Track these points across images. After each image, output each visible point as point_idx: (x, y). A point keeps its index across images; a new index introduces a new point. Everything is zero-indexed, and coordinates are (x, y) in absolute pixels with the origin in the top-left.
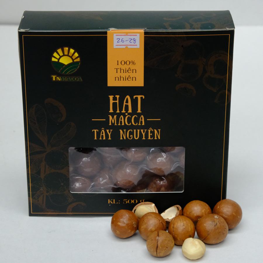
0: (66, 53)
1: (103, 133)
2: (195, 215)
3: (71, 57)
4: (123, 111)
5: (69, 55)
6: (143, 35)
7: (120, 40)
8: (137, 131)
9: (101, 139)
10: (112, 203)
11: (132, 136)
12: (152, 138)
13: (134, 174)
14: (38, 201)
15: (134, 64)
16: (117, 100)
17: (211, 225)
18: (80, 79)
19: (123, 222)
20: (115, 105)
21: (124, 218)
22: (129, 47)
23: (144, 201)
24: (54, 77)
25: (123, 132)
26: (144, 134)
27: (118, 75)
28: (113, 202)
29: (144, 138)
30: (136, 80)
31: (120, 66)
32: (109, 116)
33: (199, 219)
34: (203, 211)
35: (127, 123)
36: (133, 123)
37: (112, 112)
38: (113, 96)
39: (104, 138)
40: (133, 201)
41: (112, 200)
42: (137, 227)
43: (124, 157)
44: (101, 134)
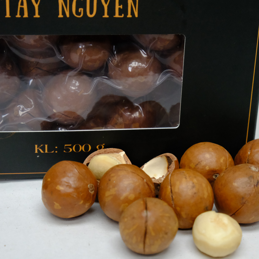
1: (22, 4)
2: (207, 168)
9: (18, 16)
10: (42, 152)
11: (82, 9)
12: (123, 16)
13: (85, 94)
17: (248, 185)
19: (66, 184)
21: (69, 177)
23: (103, 147)
25: (65, 0)
26: (106, 6)
28: (44, 150)
29: (106, 16)
33: (214, 177)
34: (222, 161)
39: (26, 15)
40: (82, 148)
41: (42, 145)
42: (95, 196)
43: (65, 62)
44: (19, 6)
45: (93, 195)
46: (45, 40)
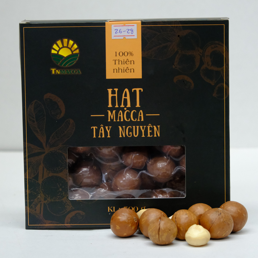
0: (65, 45)
1: (102, 131)
2: (199, 213)
3: (70, 49)
4: (122, 106)
5: (69, 46)
6: (140, 26)
7: (118, 31)
8: (137, 127)
9: (100, 137)
10: (112, 211)
12: (152, 136)
13: (135, 179)
14: (35, 210)
15: (132, 55)
16: (115, 94)
17: (215, 215)
18: (79, 71)
20: (113, 98)
22: (127, 37)
23: (145, 208)
24: (53, 70)
25: (122, 128)
26: (143, 131)
27: (117, 67)
28: (113, 210)
29: (143, 136)
30: (134, 72)
31: (118, 57)
32: (108, 112)
35: (126, 119)
36: (132, 119)
37: (111, 107)
38: (112, 90)
39: (103, 136)
40: (133, 209)
41: (112, 207)
42: (137, 224)
43: (124, 163)
44: (100, 132)
45: (137, 223)
46: (113, 151)
